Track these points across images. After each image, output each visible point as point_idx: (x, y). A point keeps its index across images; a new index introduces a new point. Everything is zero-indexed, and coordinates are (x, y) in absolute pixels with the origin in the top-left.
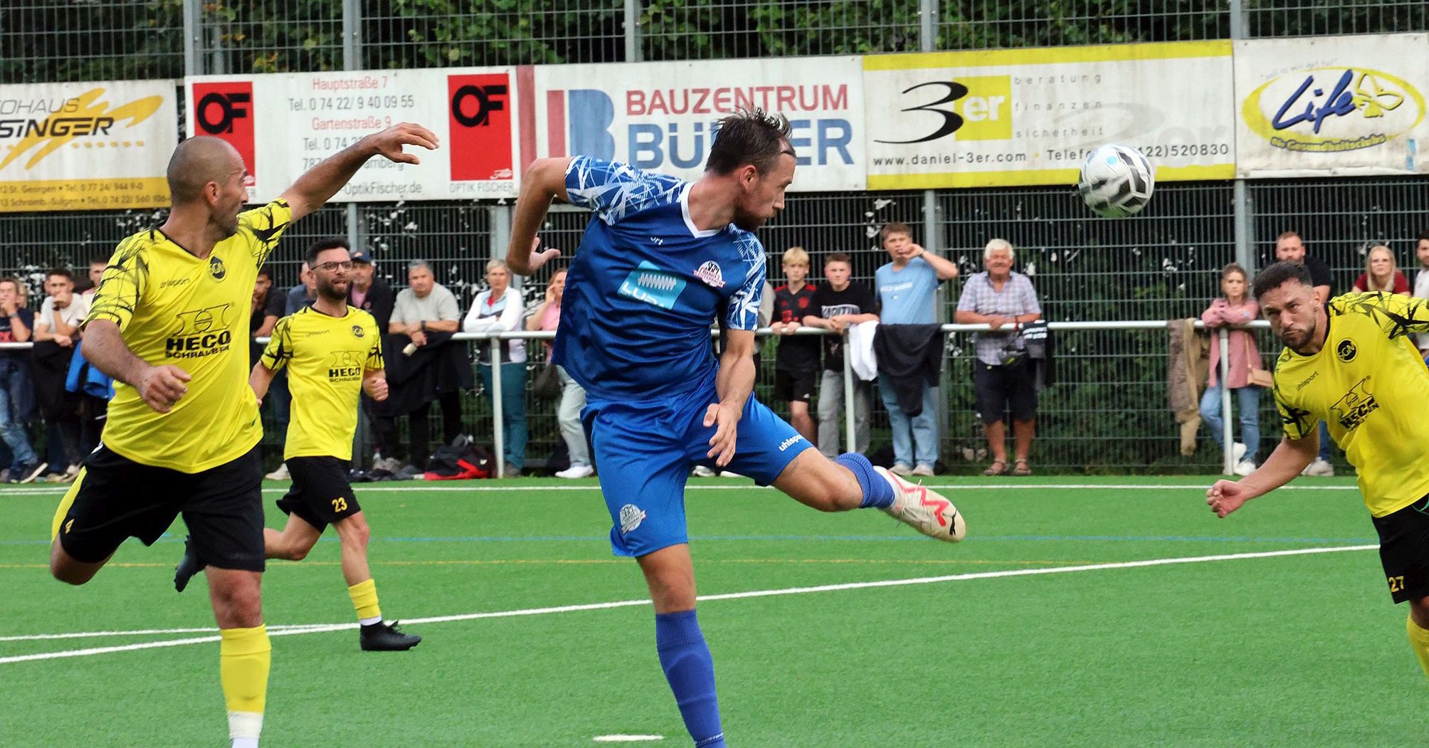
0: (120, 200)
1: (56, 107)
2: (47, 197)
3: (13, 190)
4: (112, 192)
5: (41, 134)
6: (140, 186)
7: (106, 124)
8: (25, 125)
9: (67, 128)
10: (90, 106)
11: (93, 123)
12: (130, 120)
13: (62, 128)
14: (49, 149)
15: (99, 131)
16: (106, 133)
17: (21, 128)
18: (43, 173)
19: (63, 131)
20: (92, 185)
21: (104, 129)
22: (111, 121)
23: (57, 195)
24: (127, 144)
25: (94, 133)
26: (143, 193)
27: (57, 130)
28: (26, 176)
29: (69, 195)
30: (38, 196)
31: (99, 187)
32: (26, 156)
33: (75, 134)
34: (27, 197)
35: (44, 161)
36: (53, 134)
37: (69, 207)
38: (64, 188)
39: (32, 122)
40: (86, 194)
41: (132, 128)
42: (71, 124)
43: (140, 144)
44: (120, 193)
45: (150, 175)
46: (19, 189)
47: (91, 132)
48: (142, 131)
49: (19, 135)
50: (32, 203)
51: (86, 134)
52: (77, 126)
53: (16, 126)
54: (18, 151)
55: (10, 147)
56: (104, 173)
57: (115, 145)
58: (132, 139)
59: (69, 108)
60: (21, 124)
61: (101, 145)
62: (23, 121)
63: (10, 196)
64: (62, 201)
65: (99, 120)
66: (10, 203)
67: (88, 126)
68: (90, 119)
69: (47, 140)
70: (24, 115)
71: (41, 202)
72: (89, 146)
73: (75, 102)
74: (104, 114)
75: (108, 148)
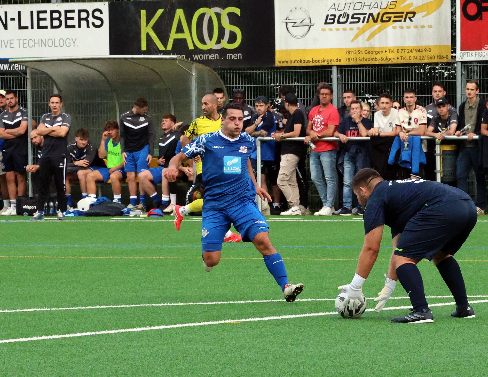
0: (419, 58)
1: (384, 6)
2: (378, 56)
3: (360, 52)
4: (414, 54)
5: (375, 21)
6: (430, 50)
7: (411, 15)
8: (367, 16)
9: (390, 18)
10: (403, 5)
11: (404, 15)
12: (425, 13)
13: (387, 17)
14: (380, 29)
15: (408, 19)
16: (411, 21)
17: (364, 18)
18: (376, 43)
19: (388, 19)
20: (403, 50)
21: (410, 18)
22: (414, 13)
23: (384, 55)
24: (423, 27)
25: (405, 21)
26: (431, 54)
27: (385, 19)
28: (367, 45)
29: (390, 56)
30: (373, 56)
31: (407, 51)
32: (367, 34)
33: (394, 21)
34: (367, 56)
35: (377, 36)
36: (382, 21)
37: (390, 62)
38: (388, 51)
39: (371, 14)
40: (399, 55)
41: (425, 18)
42: (392, 16)
43: (430, 27)
44: (419, 54)
45: (435, 44)
46: (363, 52)
47: (403, 20)
48: (431, 19)
49: (363, 22)
50: (370, 60)
51: (400, 21)
52: (395, 17)
53: (362, 17)
54: (362, 31)
55: (358, 29)
56: (410, 43)
57: (416, 27)
58: (426, 25)
59: (391, 7)
60: (365, 16)
61: (409, 27)
62: (366, 14)
63: (358, 56)
64: (387, 59)
65: (408, 13)
66: (358, 60)
67: (402, 17)
68: (403, 13)
69: (379, 24)
70: (366, 10)
71: (375, 59)
72: (402, 27)
73: (395, 3)
74: (411, 10)
75: (412, 29)
